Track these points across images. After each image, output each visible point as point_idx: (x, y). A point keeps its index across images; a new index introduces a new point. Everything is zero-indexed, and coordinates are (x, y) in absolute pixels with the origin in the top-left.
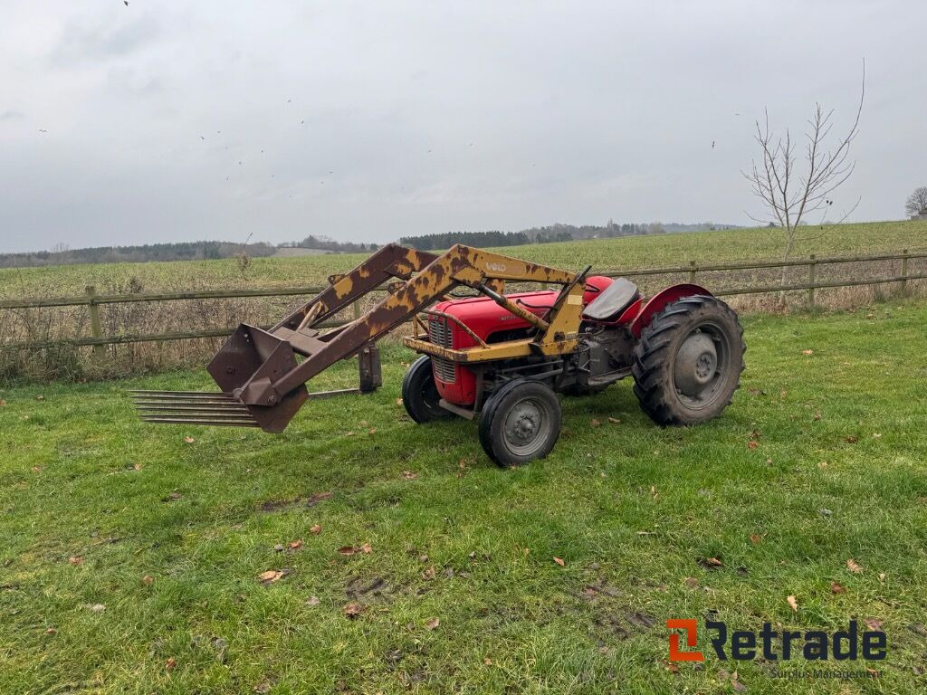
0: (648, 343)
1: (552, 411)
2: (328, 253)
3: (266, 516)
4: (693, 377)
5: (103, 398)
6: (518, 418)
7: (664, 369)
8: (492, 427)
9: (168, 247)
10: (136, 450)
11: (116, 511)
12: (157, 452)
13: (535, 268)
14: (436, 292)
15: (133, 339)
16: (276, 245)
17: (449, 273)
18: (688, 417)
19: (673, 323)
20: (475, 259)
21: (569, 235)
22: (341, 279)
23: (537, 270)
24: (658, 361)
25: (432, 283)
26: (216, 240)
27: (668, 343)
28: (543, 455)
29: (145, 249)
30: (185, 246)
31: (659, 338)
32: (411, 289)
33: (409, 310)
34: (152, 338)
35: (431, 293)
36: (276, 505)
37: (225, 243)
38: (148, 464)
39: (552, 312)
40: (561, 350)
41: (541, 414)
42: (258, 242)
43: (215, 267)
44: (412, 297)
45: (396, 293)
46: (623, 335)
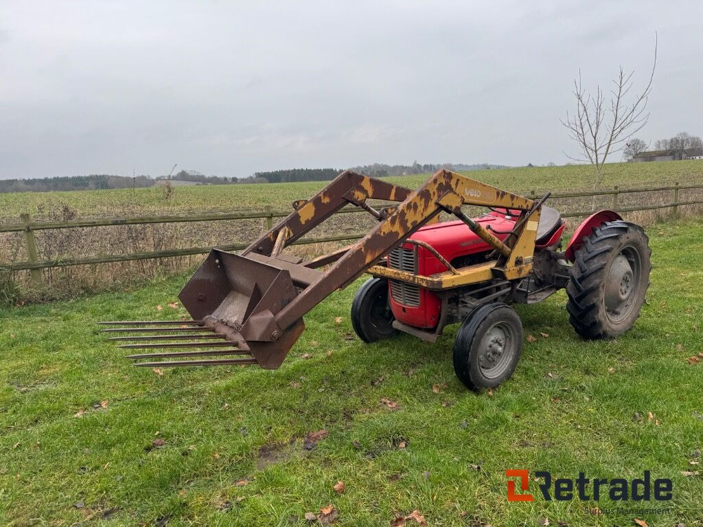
0: (585, 265)
1: (517, 334)
2: (198, 185)
3: (271, 466)
4: (618, 295)
5: (45, 321)
6: (490, 343)
7: (601, 289)
8: (470, 354)
9: (66, 180)
10: (98, 384)
11: (97, 468)
12: (119, 384)
13: (504, 194)
14: (424, 217)
15: (69, 263)
16: (154, 178)
17: (435, 199)
18: (613, 330)
19: (607, 246)
20: (457, 184)
21: (386, 172)
22: (304, 204)
23: (505, 196)
24: (597, 281)
25: (420, 209)
26: (106, 174)
27: (605, 264)
28: (508, 376)
29: (46, 181)
30: (80, 179)
31: (595, 260)
32: (403, 214)
33: (400, 236)
34: (87, 261)
35: (419, 219)
36: (272, 449)
37: (112, 177)
38: (115, 400)
39: (513, 237)
40: (520, 274)
41: (506, 337)
42: (140, 175)
43: (112, 195)
44: (403, 223)
45: (389, 219)
46: (546, 257)
